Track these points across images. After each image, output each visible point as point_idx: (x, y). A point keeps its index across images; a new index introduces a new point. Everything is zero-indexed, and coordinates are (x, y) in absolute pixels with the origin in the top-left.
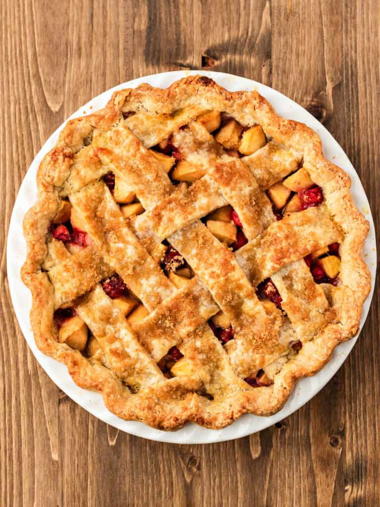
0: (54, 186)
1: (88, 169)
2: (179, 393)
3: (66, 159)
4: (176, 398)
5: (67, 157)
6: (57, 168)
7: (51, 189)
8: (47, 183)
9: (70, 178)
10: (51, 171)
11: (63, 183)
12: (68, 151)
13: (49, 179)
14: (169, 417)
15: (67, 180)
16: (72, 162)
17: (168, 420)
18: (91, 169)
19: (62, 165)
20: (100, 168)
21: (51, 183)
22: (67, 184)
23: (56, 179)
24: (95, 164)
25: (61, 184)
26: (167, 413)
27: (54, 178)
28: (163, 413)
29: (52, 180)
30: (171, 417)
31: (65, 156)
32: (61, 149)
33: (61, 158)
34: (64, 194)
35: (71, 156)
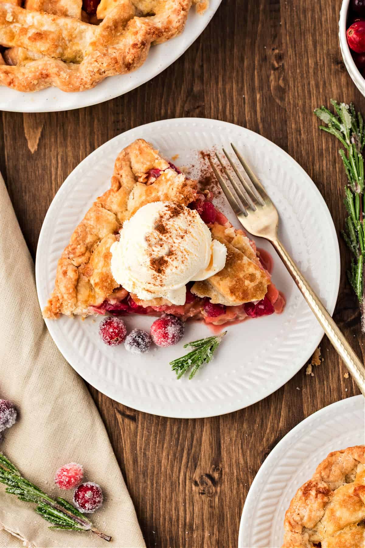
0: (304, 528)
1: (344, 510)
2: (120, 28)
3: (319, 496)
4: (122, 34)
5: (320, 492)
6: (308, 505)
7: (299, 529)
8: (295, 521)
9: (324, 519)
10: (301, 509)
11: (316, 525)
12: (322, 485)
13: (297, 518)
14: (127, 50)
15: (320, 521)
16: (326, 499)
17: (128, 53)
18: (349, 509)
19: (314, 502)
20: (359, 510)
21: (300, 523)
22: (320, 527)
23: (306, 519)
24: (354, 504)
25: (312, 525)
26: (123, 48)
27: (304, 517)
28: (119, 51)
29: (302, 519)
30: (129, 49)
31: (318, 492)
32: (314, 483)
33: (313, 493)
34: (316, 538)
35: (326, 493)
